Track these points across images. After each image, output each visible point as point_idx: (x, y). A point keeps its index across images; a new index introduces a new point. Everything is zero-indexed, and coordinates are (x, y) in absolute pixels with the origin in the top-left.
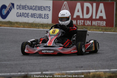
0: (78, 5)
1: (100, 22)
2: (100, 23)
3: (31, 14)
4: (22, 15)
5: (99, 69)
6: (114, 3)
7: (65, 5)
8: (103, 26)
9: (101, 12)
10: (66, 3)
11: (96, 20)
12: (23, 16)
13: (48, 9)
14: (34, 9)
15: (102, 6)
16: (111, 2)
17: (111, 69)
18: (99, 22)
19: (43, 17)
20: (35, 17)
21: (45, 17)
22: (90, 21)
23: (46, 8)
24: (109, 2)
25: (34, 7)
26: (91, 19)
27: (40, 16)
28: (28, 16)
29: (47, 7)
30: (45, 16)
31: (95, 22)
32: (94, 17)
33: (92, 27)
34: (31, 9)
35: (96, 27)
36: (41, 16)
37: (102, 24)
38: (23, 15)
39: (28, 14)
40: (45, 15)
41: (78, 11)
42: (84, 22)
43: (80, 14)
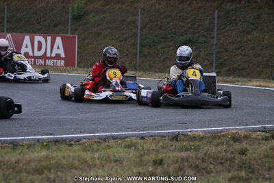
0: (27, 39)
6: (75, 37)
7: (8, 39)
8: (61, 67)
9: (58, 48)
10: (9, 36)
11: (51, 58)
15: (59, 41)
16: (72, 35)
18: (55, 61)
22: (43, 60)
24: (69, 35)
26: (44, 57)
31: (50, 60)
32: (48, 55)
37: (59, 63)
41: (27, 47)
42: (35, 61)
43: (29, 50)
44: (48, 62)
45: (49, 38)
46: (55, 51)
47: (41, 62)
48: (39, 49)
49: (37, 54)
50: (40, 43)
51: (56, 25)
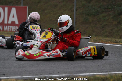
1: (12, 27)
5: (10, 76)
6: (26, 7)
9: (13, 17)
16: (24, 6)
17: (23, 76)
22: (2, 26)
24: (22, 6)
33: (4, 32)
35: (8, 32)
37: (14, 29)
44: (5, 28)
45: (6, 9)
47: (0, 28)
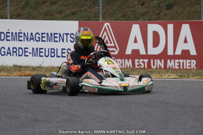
0: (136, 30)
2: (183, 63)
3: (33, 49)
4: (13, 52)
7: (105, 30)
8: (191, 69)
9: (186, 41)
10: (108, 26)
11: (175, 57)
12: (15, 54)
13: (69, 38)
14: (38, 39)
15: (186, 30)
18: (181, 61)
19: (59, 54)
20: (41, 54)
21: (64, 55)
22: (163, 61)
23: (65, 36)
25: (37, 35)
26: (164, 56)
27: (51, 52)
28: (26, 54)
29: (67, 34)
30: (62, 53)
31: (173, 61)
32: (170, 52)
34: (31, 39)
36: (55, 52)
37: (188, 64)
38: (16, 52)
39: (26, 50)
40: (63, 51)
41: (136, 41)
42: (149, 63)
43: (140, 46)
44: (170, 64)
45: (170, 27)
46: (181, 46)
47: (159, 63)
48: (156, 43)
49: (153, 51)
50: (156, 35)
51: (169, 7)
